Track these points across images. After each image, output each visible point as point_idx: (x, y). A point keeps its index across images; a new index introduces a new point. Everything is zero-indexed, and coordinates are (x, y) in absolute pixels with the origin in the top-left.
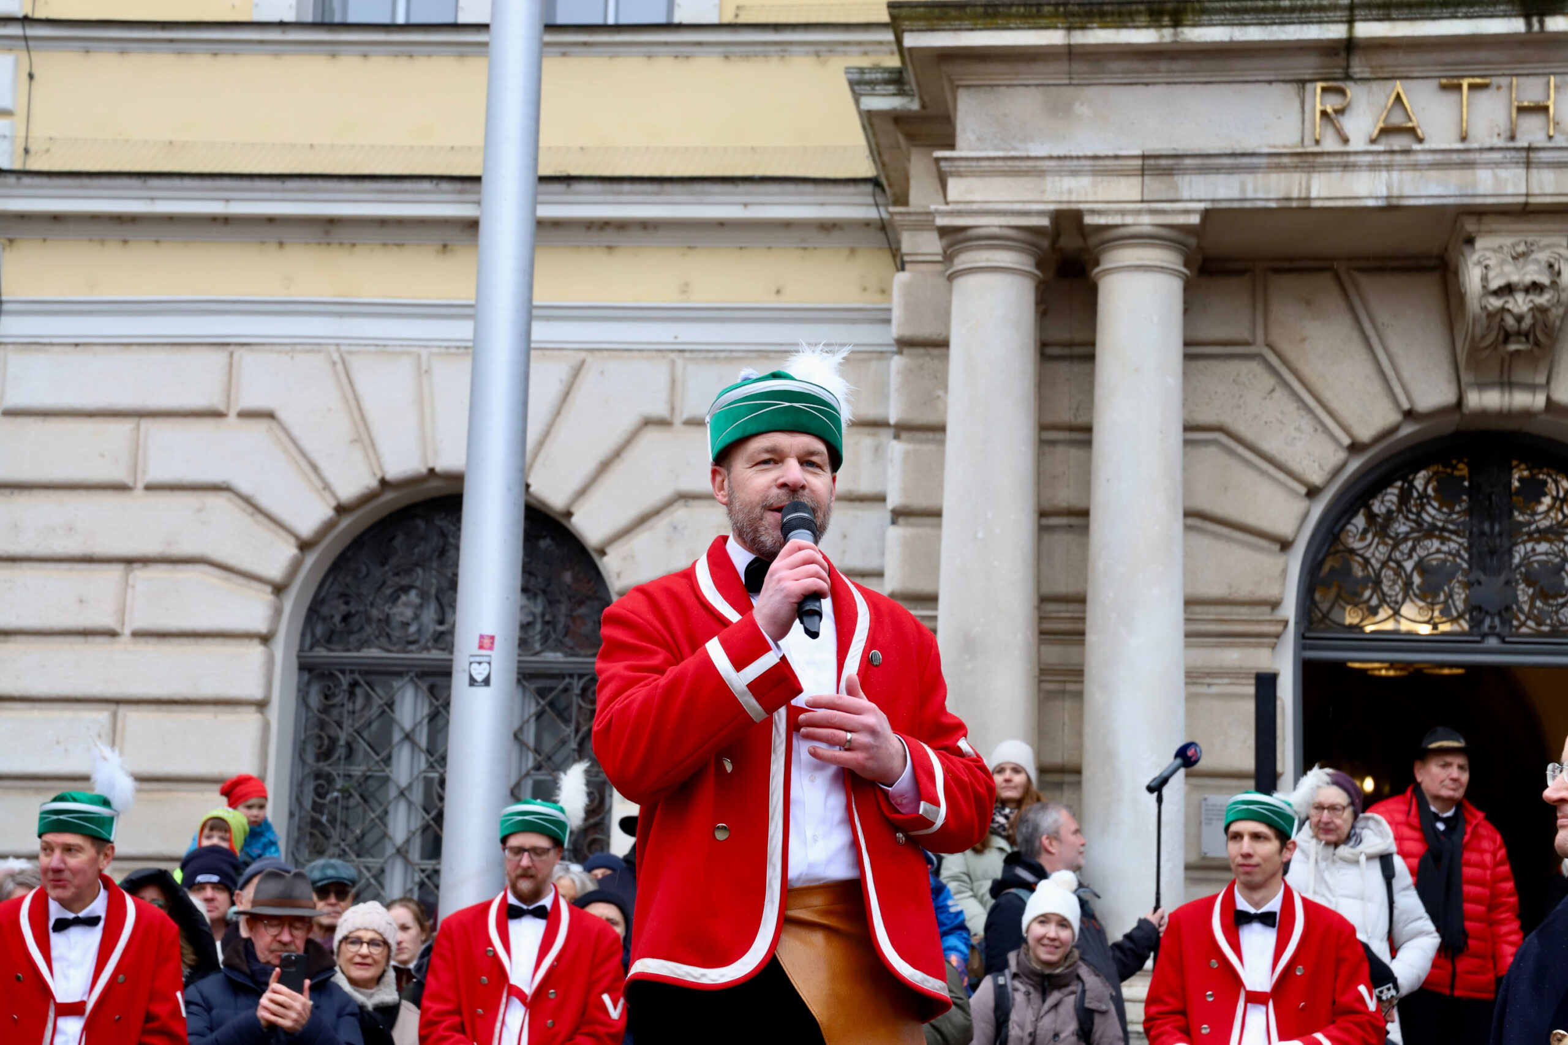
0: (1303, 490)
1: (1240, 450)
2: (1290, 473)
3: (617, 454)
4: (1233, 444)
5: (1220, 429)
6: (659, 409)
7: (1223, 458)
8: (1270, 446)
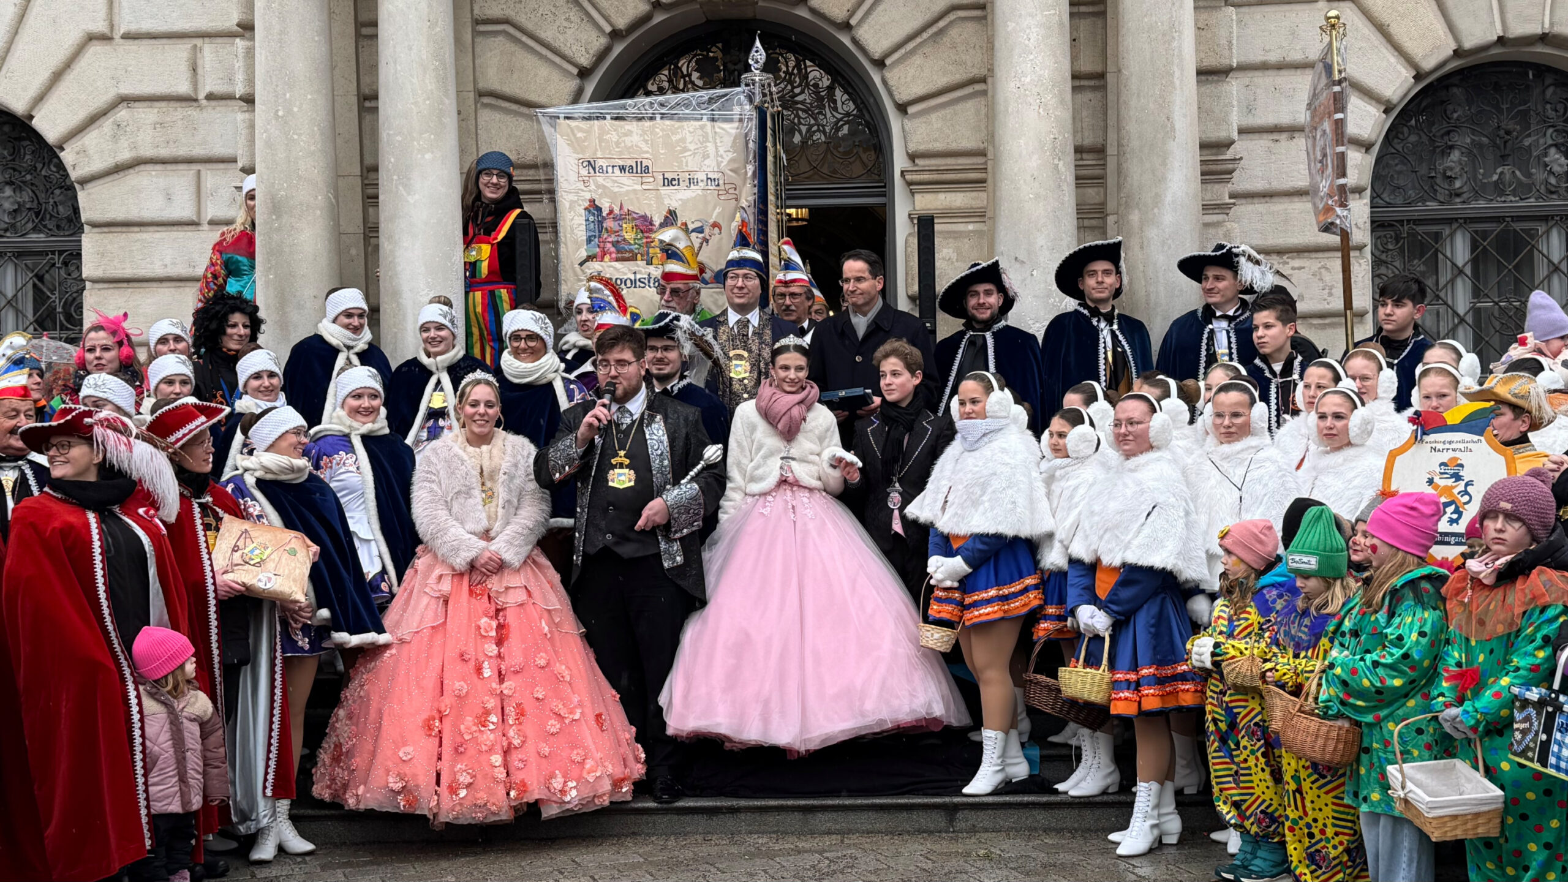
0: (575, 71)
1: (524, 39)
2: (563, 57)
3: (68, 65)
4: (518, 34)
5: (506, 21)
6: (101, 27)
7: (510, 46)
8: (547, 35)
